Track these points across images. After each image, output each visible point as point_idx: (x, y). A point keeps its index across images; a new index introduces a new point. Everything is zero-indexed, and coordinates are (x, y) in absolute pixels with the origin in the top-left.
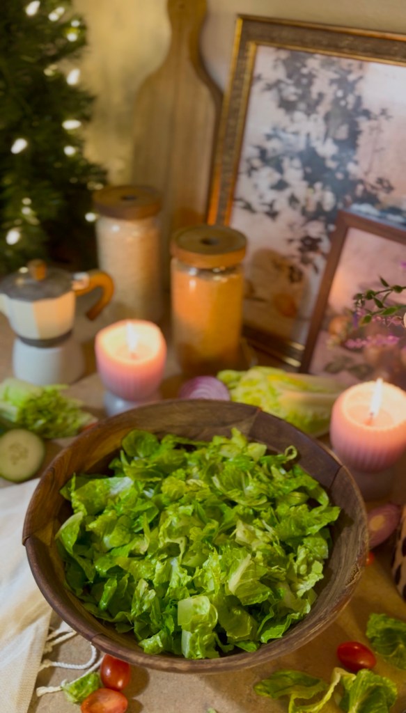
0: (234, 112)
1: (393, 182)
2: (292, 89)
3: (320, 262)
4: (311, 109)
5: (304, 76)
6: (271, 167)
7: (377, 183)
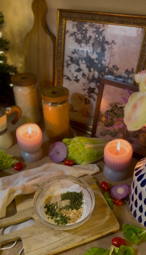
0: (60, 45)
1: (118, 67)
2: (80, 35)
3: (95, 97)
4: (87, 43)
5: (83, 30)
6: (75, 64)
7: (112, 67)
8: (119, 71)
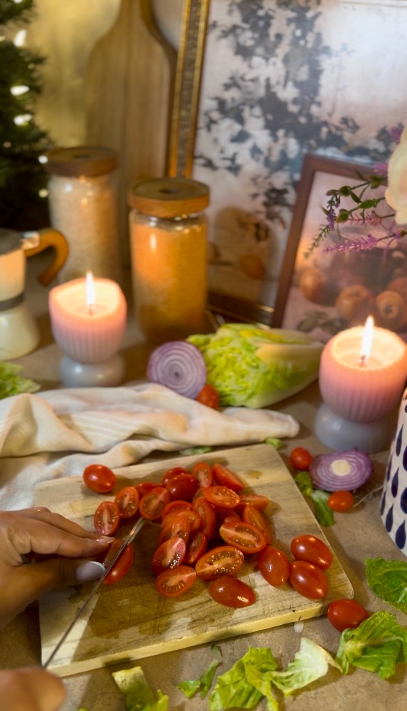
0: (190, 63)
1: (358, 121)
2: (249, 34)
3: (287, 215)
4: (269, 53)
5: (260, 18)
6: (231, 118)
7: (341, 123)
8: (360, 133)
